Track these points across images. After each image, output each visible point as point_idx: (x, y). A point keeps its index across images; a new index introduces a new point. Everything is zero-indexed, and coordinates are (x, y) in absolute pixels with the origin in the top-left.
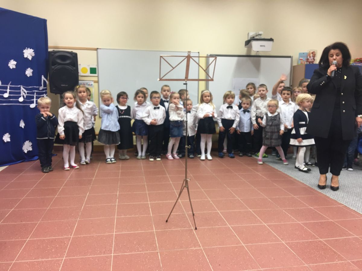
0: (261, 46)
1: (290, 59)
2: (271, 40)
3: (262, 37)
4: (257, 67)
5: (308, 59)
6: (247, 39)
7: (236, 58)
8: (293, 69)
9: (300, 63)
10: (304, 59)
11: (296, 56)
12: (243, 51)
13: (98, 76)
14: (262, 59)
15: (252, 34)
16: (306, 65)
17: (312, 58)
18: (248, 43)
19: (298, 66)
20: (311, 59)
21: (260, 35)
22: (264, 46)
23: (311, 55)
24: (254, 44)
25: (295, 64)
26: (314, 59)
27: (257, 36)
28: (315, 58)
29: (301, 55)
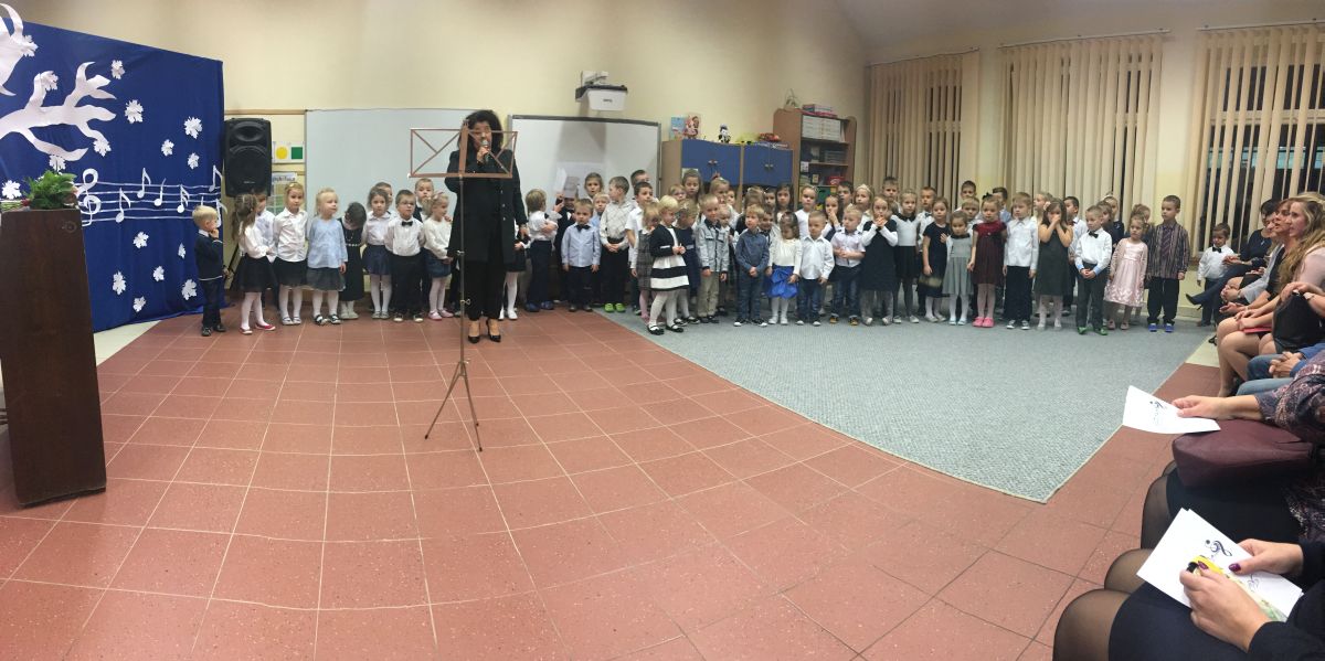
0: (606, 100)
1: (656, 128)
2: (623, 89)
3: (607, 83)
4: (601, 141)
5: (686, 130)
6: (579, 86)
7: (560, 123)
8: (663, 148)
9: (673, 136)
10: (680, 130)
11: (666, 124)
12: (573, 108)
13: (305, 163)
14: (609, 125)
15: (589, 75)
16: (684, 142)
17: (693, 127)
18: (581, 92)
19: (670, 142)
20: (691, 131)
21: (604, 78)
22: (611, 101)
23: (692, 123)
24: (592, 95)
25: (665, 138)
26: (697, 131)
27: (597, 79)
28: (699, 129)
29: (675, 121)
